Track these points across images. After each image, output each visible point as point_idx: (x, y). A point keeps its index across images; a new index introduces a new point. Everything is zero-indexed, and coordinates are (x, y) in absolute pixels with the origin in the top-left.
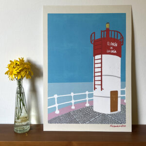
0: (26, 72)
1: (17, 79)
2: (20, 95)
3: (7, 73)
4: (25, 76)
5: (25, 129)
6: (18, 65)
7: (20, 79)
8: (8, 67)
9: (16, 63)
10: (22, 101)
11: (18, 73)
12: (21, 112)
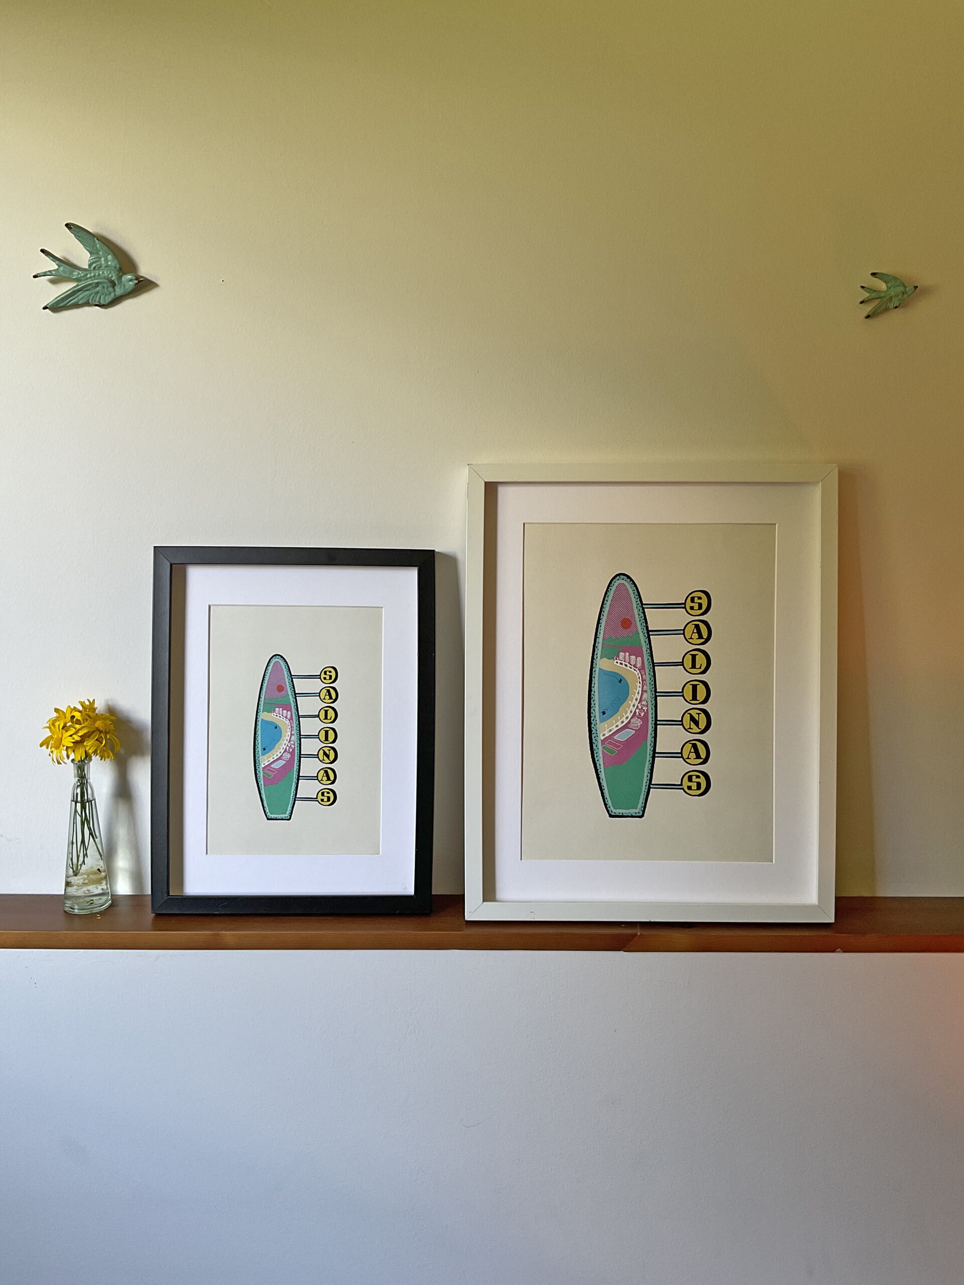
0: (100, 740)
1: (73, 760)
2: (83, 807)
3: (46, 743)
4: (95, 752)
5: (97, 903)
6: (78, 722)
7: (82, 761)
8: (49, 728)
9: (73, 717)
10: (89, 823)
11: (76, 743)
12: (85, 855)
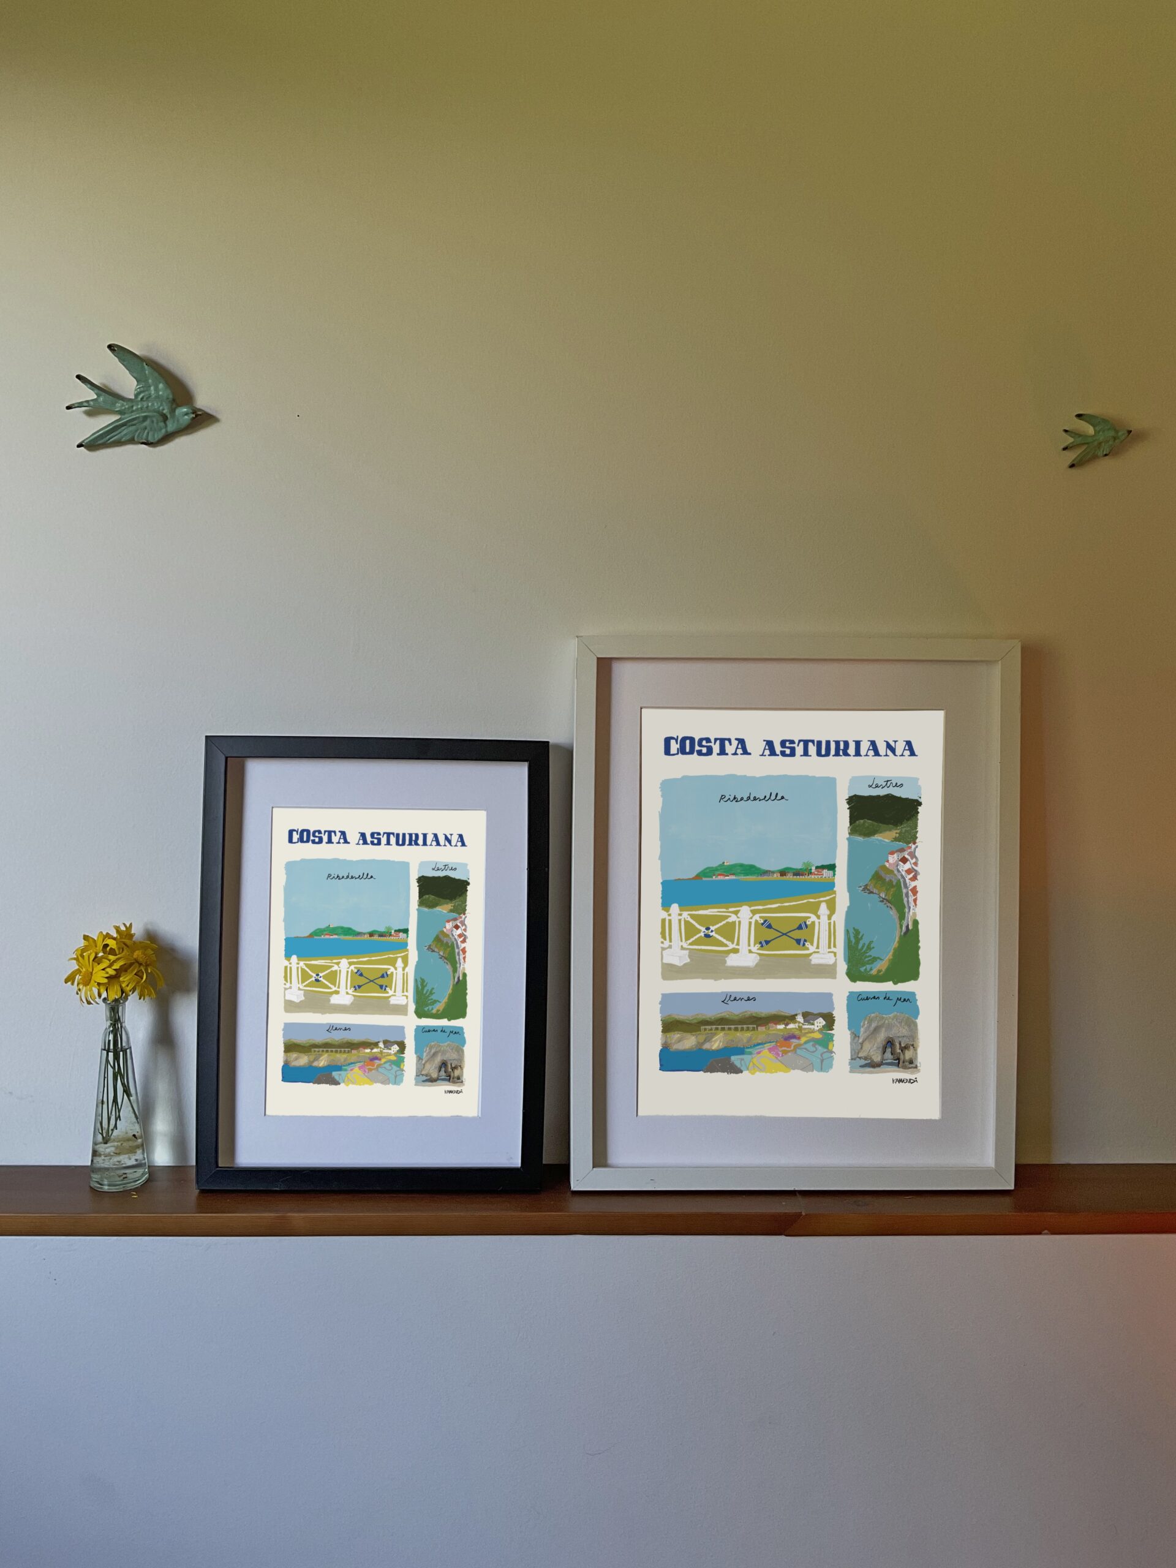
0: (139, 974)
1: (105, 1000)
2: (117, 1058)
3: (70, 979)
4: (134, 990)
5: (130, 1176)
6: (112, 952)
7: (116, 1001)
8: (77, 959)
9: (106, 946)
10: (122, 1077)
11: (110, 978)
12: (118, 1118)
